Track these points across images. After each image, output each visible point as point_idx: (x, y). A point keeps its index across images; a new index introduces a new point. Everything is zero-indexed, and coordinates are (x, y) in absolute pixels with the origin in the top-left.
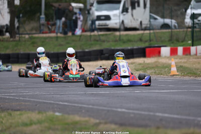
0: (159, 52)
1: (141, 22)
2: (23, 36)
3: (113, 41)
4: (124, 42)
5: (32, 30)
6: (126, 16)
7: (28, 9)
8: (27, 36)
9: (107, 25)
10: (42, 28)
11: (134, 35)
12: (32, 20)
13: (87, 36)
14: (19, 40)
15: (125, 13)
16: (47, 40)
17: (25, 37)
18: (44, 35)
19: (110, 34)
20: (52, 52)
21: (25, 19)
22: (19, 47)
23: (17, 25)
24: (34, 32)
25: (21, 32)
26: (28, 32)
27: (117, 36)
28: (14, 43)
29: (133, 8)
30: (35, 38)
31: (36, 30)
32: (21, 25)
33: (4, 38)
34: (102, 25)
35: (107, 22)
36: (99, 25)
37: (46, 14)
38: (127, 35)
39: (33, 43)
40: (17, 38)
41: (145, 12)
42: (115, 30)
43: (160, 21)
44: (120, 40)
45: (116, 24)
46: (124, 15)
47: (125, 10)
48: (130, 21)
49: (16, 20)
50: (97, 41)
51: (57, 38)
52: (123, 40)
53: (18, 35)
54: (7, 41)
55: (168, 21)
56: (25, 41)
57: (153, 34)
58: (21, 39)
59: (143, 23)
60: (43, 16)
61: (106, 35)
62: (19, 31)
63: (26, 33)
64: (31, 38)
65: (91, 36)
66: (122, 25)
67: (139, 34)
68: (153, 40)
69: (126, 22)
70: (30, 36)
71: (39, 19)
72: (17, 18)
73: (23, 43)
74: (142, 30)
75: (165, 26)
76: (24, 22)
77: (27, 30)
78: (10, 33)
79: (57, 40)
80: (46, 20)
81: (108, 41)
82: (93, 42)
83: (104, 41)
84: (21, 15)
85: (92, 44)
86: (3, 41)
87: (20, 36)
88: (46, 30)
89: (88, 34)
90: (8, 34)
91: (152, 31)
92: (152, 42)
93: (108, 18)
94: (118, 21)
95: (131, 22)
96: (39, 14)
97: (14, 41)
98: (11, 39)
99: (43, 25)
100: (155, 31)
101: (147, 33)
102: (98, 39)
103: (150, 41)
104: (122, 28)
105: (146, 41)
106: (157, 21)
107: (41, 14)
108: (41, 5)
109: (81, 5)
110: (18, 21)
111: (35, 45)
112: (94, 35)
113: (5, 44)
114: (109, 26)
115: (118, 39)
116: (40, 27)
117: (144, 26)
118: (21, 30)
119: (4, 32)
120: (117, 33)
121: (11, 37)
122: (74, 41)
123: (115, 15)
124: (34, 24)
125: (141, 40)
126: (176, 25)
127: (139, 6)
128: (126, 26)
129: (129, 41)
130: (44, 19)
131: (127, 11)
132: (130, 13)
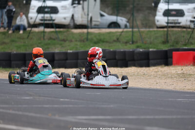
1: (91, 19)
6: (76, 9)
9: (54, 20)
15: (75, 5)
34: (49, 20)
35: (54, 16)
36: (41, 20)
41: (95, 5)
45: (65, 18)
46: (74, 7)
59: (93, 19)
61: (56, 32)
66: (72, 21)
69: (76, 16)
93: (54, 10)
95: (82, 17)
104: (72, 24)
106: (103, 18)
114: (56, 22)
126: (128, 24)
128: (76, 22)
131: (79, 4)
132: (80, 6)
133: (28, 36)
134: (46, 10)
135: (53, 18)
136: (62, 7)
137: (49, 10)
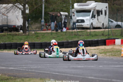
0: (114, 42)
1: (103, 24)
2: (31, 32)
3: (86, 35)
4: (93, 36)
5: (36, 28)
6: (94, 20)
7: (34, 16)
8: (33, 32)
9: (83, 26)
10: (42, 27)
11: (99, 32)
12: (36, 22)
13: (70, 32)
14: (29, 35)
15: (93, 18)
16: (46, 35)
17: (32, 33)
18: (44, 32)
19: (84, 31)
20: (49, 42)
21: (32, 21)
22: (28, 39)
23: (27, 25)
24: (38, 30)
25: (29, 30)
26: (34, 30)
27: (89, 32)
28: (25, 36)
29: (98, 15)
30: (38, 33)
31: (39, 29)
32: (29, 26)
33: (19, 33)
34: (79, 26)
35: (83, 24)
36: (77, 26)
37: (45, 19)
38: (94, 32)
39: (37, 36)
40: (27, 34)
41: (105, 17)
42: (87, 28)
43: (115, 23)
44: (90, 35)
45: (88, 25)
46: (93, 19)
47: (93, 16)
48: (96, 23)
49: (27, 23)
50: (76, 35)
51: (52, 33)
52: (92, 34)
53: (28, 32)
54: (21, 35)
55: (119, 23)
56: (32, 35)
57: (111, 31)
58: (29, 34)
59: (104, 24)
60: (43, 20)
61: (82, 31)
62: (28, 29)
63: (32, 30)
64: (35, 33)
65: (72, 32)
66: (92, 26)
67: (102, 31)
68: (110, 35)
69: (94, 24)
70: (35, 32)
71: (41, 21)
72: (27, 21)
73: (31, 36)
74: (104, 28)
75: (118, 26)
76: (32, 24)
77: (33, 28)
78: (23, 31)
79: (52, 35)
80: (45, 23)
81: (83, 36)
82: (73, 36)
83: (80, 35)
84: (30, 20)
85: (73, 37)
86: (18, 35)
87: (29, 32)
88: (45, 28)
89: (71, 31)
90: (21, 31)
91: (110, 29)
92: (110, 36)
93: (83, 21)
94: (89, 23)
96: (40, 19)
97: (26, 35)
98: (24, 34)
99: (43, 25)
100: (111, 29)
101: (107, 31)
102: (76, 34)
103: (109, 35)
104: (92, 27)
105: (106, 36)
106: (113, 23)
107: (42, 19)
108: (42, 13)
109: (66, 13)
110: (28, 23)
111: (38, 38)
112: (75, 32)
113: (20, 37)
115: (89, 34)
116: (41, 27)
117: (105, 26)
118: (30, 29)
119: (19, 30)
120: (89, 31)
121: (24, 33)
122: (62, 35)
123: (87, 20)
124: (37, 25)
125: (103, 35)
127: (102, 14)
128: (94, 26)
129: (96, 35)
130: (44, 22)
131: (95, 17)
132: (96, 18)
133: (65, 34)
134: (79, 21)
135: (82, 25)
136: (87, 19)
137: (80, 21)
